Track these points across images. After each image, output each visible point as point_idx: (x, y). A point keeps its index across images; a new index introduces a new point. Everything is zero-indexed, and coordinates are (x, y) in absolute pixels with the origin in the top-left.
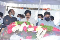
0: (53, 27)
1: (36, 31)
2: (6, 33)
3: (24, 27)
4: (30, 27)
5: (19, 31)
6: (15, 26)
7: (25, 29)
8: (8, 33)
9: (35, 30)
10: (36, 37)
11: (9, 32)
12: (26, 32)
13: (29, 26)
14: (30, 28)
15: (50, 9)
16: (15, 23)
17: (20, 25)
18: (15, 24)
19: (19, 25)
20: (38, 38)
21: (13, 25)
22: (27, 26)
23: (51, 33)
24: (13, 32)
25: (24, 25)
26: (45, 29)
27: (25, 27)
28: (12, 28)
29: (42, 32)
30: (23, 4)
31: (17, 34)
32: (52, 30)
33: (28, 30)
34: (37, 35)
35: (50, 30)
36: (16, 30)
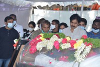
2: (28, 52)
5: (48, 48)
7: (57, 46)
8: (30, 53)
9: (73, 47)
10: (75, 58)
12: (58, 50)
13: (63, 41)
14: (64, 44)
16: (41, 36)
17: (49, 39)
20: (77, 59)
21: (38, 39)
22: (60, 40)
24: (38, 51)
27: (56, 42)
28: (36, 44)
29: (83, 50)
31: (44, 54)
34: (75, 55)
36: (43, 48)
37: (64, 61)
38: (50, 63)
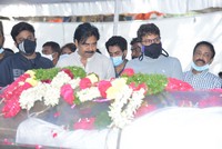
0: (166, 79)
1: (109, 98)
3: (62, 88)
4: (86, 84)
5: (47, 103)
6: (28, 86)
7: (68, 96)
8: (5, 117)
9: (104, 95)
10: (110, 120)
11: (7, 110)
12: (70, 105)
13: (81, 83)
14: (83, 91)
15: (158, 14)
16: (28, 76)
17: (48, 82)
18: (28, 80)
19: (42, 81)
20: (116, 122)
21: (21, 83)
22: (75, 83)
23: (164, 102)
24: (25, 110)
25: (61, 79)
26: (138, 89)
27: (66, 87)
28: (18, 95)
29: (128, 101)
30: (57, 5)
31: (38, 117)
32: (165, 90)
33: (78, 99)
34: (111, 114)
35: (156, 91)
36: (36, 102)
37: (86, 129)
38: (55, 135)
